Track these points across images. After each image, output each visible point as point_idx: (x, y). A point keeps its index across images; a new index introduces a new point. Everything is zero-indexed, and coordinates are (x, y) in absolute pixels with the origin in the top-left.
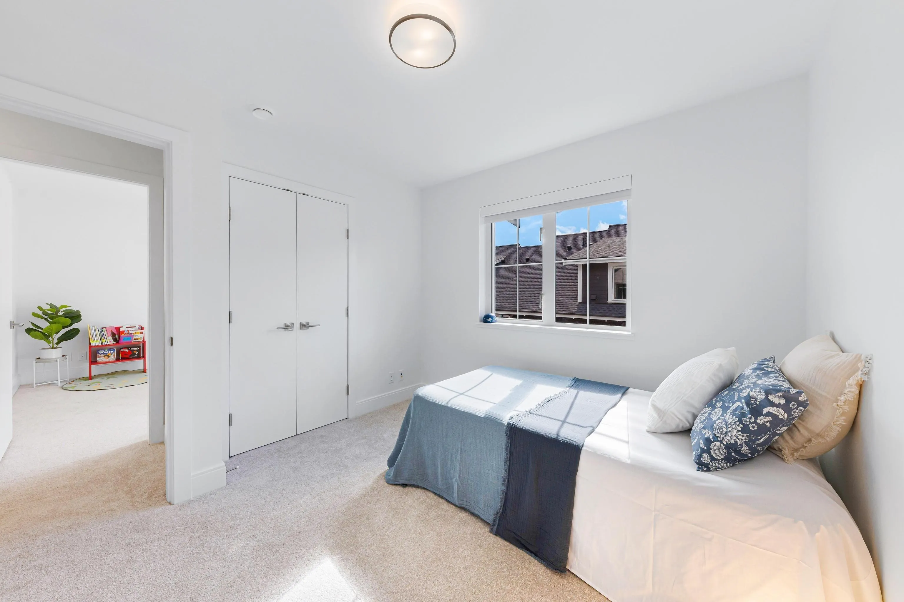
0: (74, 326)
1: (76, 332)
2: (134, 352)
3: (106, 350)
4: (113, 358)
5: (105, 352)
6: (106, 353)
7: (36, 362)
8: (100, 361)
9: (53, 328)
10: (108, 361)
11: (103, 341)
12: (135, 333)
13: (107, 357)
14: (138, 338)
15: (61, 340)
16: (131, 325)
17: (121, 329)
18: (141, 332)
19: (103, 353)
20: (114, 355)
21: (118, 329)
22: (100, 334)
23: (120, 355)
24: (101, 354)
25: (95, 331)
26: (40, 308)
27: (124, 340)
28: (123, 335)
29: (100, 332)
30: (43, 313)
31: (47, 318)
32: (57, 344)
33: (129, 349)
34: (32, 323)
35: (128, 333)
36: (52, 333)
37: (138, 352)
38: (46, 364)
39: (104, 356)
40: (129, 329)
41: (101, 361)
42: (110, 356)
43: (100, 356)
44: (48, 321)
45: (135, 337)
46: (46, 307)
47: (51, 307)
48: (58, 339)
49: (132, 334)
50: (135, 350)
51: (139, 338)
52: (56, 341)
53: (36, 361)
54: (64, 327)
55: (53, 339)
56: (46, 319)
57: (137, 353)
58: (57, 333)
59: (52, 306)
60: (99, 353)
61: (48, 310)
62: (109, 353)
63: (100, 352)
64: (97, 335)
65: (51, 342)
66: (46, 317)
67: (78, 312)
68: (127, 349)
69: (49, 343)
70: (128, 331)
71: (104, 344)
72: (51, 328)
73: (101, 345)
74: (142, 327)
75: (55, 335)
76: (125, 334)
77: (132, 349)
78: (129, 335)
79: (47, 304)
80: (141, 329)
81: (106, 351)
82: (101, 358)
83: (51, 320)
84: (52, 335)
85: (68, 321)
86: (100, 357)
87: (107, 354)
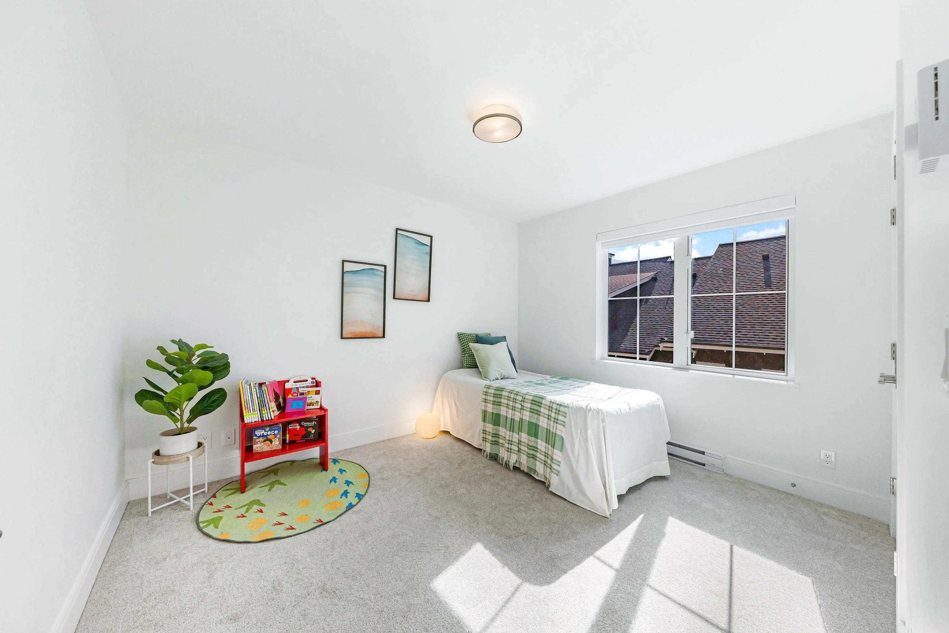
0: (217, 385)
1: (221, 395)
2: (309, 430)
3: (267, 429)
4: (276, 444)
5: (265, 434)
6: (267, 435)
7: (153, 462)
8: (257, 450)
9: (183, 393)
10: (270, 449)
11: (263, 412)
12: (309, 392)
13: (268, 442)
14: (313, 401)
15: (196, 413)
16: (300, 378)
17: (288, 386)
18: (316, 391)
19: (263, 434)
20: (279, 439)
21: (282, 383)
22: (259, 400)
23: (288, 436)
24: (259, 437)
25: (251, 394)
26: (162, 350)
27: (293, 406)
28: (290, 396)
29: (258, 396)
30: (167, 360)
31: (173, 371)
32: (189, 421)
33: (300, 425)
34: (147, 381)
35: (297, 392)
36: (180, 402)
37: (314, 430)
38: (171, 466)
39: (265, 441)
40: (298, 385)
41: (259, 450)
42: (273, 440)
43: (257, 440)
44: (174, 377)
45: (308, 401)
46: (173, 349)
47: (179, 348)
48: (192, 411)
49: (302, 394)
50: (310, 427)
51: (315, 401)
52: (186, 415)
53: (153, 460)
54: (201, 388)
55: (182, 411)
56: (170, 373)
57: (313, 432)
58: (190, 399)
59: (181, 344)
60: (256, 436)
61: (173, 354)
62: (271, 434)
63: (258, 433)
64: (254, 402)
65: (179, 417)
66: (171, 368)
67: (225, 356)
68: (298, 425)
69: (175, 420)
70: (297, 388)
71: (265, 419)
72: (180, 393)
73: (260, 420)
74: (316, 381)
75: (186, 402)
76: (292, 395)
77: (305, 424)
78: (299, 396)
79: (173, 341)
80: (315, 384)
81: (267, 432)
82: (259, 445)
83: (180, 376)
84: (180, 405)
85: (209, 375)
86: (257, 443)
87: (269, 437)
